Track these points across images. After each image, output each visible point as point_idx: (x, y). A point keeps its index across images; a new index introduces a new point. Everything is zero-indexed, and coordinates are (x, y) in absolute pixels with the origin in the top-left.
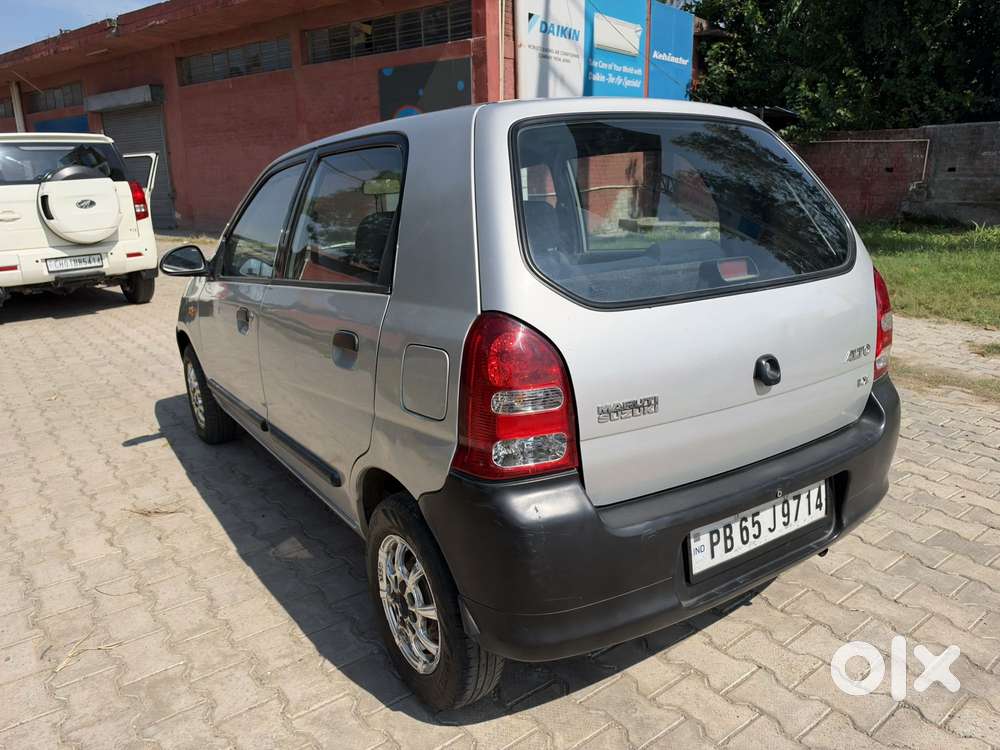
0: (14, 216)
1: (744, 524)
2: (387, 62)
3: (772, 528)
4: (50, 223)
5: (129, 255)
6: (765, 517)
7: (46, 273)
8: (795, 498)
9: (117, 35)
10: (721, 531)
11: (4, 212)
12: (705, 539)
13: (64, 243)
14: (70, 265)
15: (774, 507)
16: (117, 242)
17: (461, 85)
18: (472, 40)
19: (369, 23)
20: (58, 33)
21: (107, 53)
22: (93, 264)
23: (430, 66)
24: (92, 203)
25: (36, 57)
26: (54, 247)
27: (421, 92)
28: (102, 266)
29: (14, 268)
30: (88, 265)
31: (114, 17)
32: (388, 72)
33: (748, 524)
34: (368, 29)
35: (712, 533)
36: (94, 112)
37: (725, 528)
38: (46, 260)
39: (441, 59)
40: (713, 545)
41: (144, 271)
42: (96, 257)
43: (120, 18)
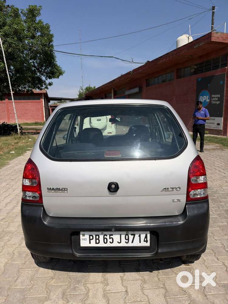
1: (105, 237)
2: (199, 76)
3: (119, 242)
4: (91, 124)
5: (109, 133)
6: (116, 237)
8: (132, 235)
9: (132, 75)
10: (94, 236)
12: (87, 237)
15: (121, 235)
16: (106, 129)
17: (221, 82)
18: (226, 68)
19: (196, 65)
20: (121, 75)
21: (130, 80)
23: (212, 77)
24: (100, 120)
25: (116, 82)
27: (209, 85)
31: (132, 70)
32: (199, 80)
33: (108, 237)
34: (196, 67)
35: (90, 236)
36: (127, 95)
37: (96, 236)
39: (216, 74)
40: (90, 240)
43: (133, 70)
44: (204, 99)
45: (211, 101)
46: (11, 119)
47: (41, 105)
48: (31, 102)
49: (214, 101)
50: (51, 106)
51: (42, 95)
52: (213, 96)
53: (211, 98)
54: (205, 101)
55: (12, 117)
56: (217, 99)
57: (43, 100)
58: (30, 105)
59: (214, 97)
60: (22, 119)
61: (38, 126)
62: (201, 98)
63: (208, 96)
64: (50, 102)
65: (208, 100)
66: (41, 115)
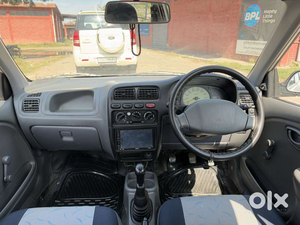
0: (88, 41)
4: (99, 44)
5: (127, 59)
7: (97, 63)
11: (86, 40)
13: (103, 52)
14: (105, 60)
16: (123, 53)
22: (113, 61)
24: (114, 38)
26: (100, 53)
28: (116, 62)
29: (87, 60)
30: (112, 61)
38: (98, 58)
41: (132, 65)
42: (115, 58)
44: (252, 16)
45: (261, 18)
46: (15, 39)
47: (50, 22)
48: (38, 19)
49: (266, 19)
50: (66, 26)
51: (51, 10)
52: (265, 12)
53: (262, 15)
54: (253, 19)
55: (16, 36)
56: (271, 16)
57: (53, 16)
58: (38, 23)
59: (268, 14)
60: (28, 39)
61: (47, 47)
62: (248, 15)
63: (258, 12)
64: (63, 20)
65: (258, 18)
66: (51, 34)
